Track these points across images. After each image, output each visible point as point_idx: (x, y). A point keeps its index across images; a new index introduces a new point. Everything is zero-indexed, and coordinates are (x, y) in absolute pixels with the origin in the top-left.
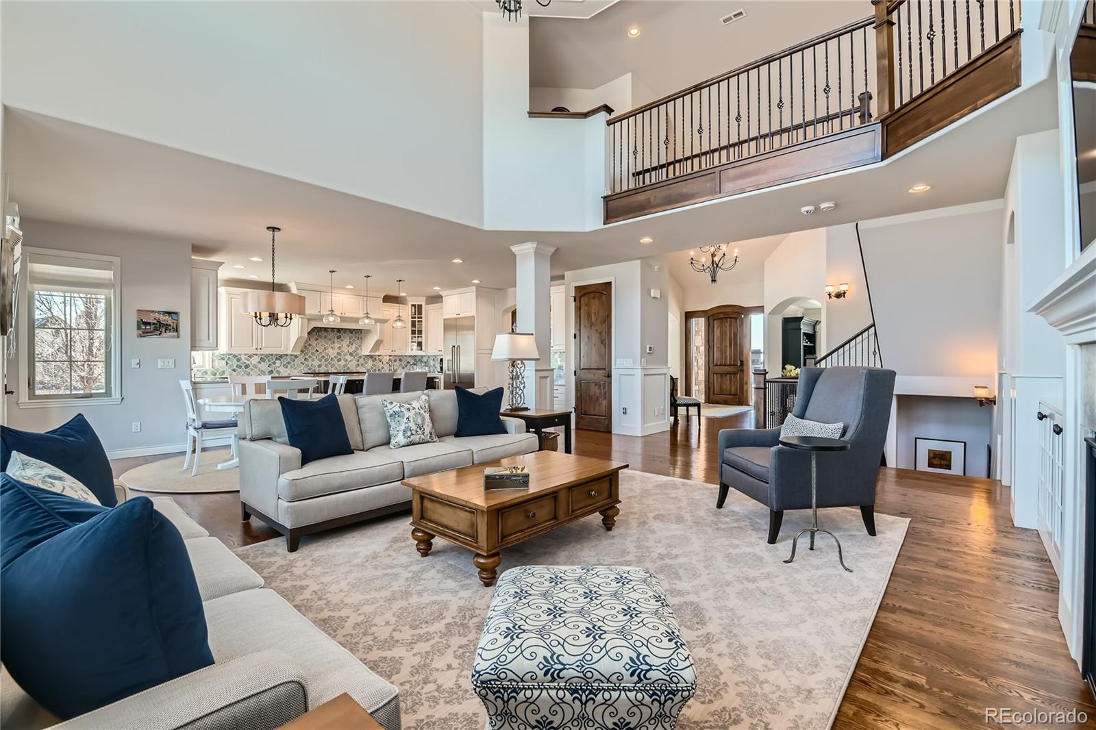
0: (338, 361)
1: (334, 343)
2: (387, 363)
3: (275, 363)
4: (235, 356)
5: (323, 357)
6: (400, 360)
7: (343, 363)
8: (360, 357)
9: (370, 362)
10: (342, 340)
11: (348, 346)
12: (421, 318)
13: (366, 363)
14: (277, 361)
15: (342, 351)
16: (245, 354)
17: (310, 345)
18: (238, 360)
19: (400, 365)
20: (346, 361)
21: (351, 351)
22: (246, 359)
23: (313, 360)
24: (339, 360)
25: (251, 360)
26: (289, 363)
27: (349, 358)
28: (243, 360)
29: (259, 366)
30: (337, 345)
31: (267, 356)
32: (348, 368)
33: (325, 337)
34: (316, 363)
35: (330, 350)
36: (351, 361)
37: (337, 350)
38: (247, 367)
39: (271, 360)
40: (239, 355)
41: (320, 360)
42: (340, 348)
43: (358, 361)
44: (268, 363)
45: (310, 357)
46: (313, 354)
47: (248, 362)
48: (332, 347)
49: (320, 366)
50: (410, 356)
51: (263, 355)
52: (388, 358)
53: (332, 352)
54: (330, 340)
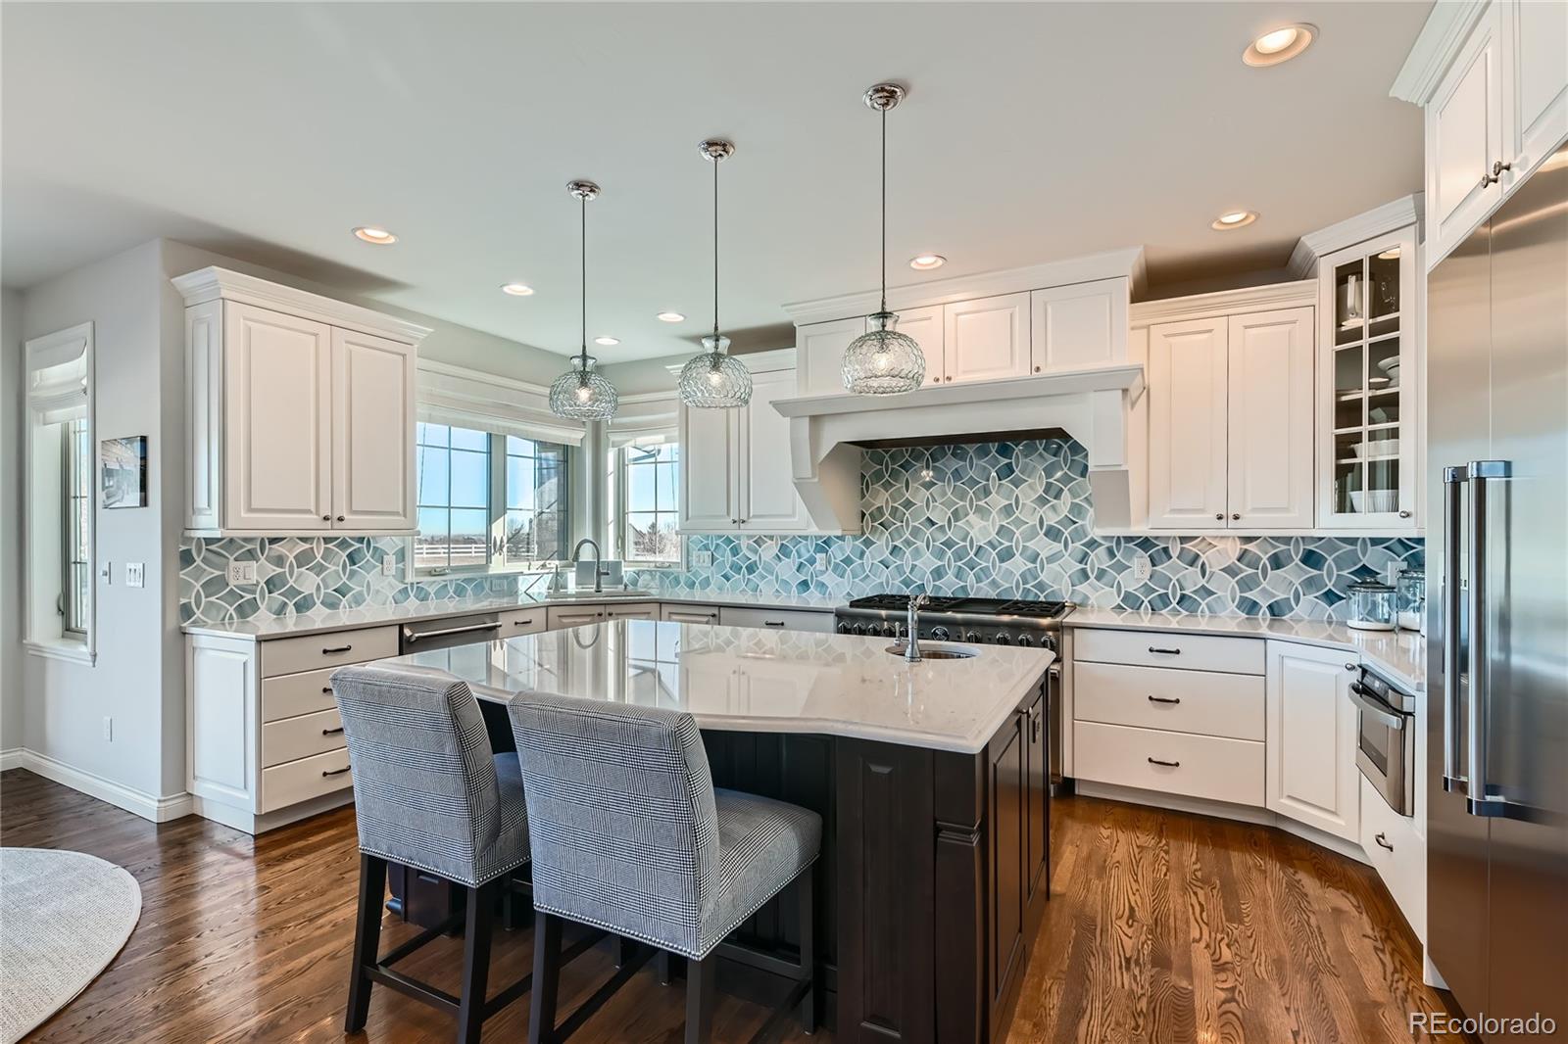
0: (1002, 561)
1: (987, 492)
2: (1230, 571)
3: (812, 561)
4: (729, 541)
5: (949, 544)
6: (1311, 559)
7: (1018, 565)
8: (1092, 544)
9: (1140, 564)
10: (1017, 483)
11: (1042, 501)
12: (1394, 325)
13: (1121, 568)
14: (819, 556)
15: (1020, 522)
16: (749, 537)
17: (908, 504)
18: (735, 551)
19: (1310, 584)
20: (1034, 558)
21: (1052, 520)
22: (749, 548)
23: (917, 553)
24: (1006, 555)
25: (760, 550)
26: (848, 561)
27: (1045, 547)
28: (745, 551)
29: (779, 567)
30: (997, 500)
31: (796, 540)
32: (1041, 587)
33: (957, 475)
34: (927, 562)
35: (972, 517)
36: (1051, 559)
37: (997, 520)
38: (751, 569)
39: (803, 550)
40: (738, 537)
41: (940, 555)
42: (1008, 510)
43: (1083, 559)
44: (798, 561)
45: (908, 543)
46: (915, 532)
47: (754, 558)
48: (979, 510)
49: (938, 573)
50: (1375, 542)
51: (786, 537)
52: (1234, 549)
53: (980, 529)
54: (973, 482)
